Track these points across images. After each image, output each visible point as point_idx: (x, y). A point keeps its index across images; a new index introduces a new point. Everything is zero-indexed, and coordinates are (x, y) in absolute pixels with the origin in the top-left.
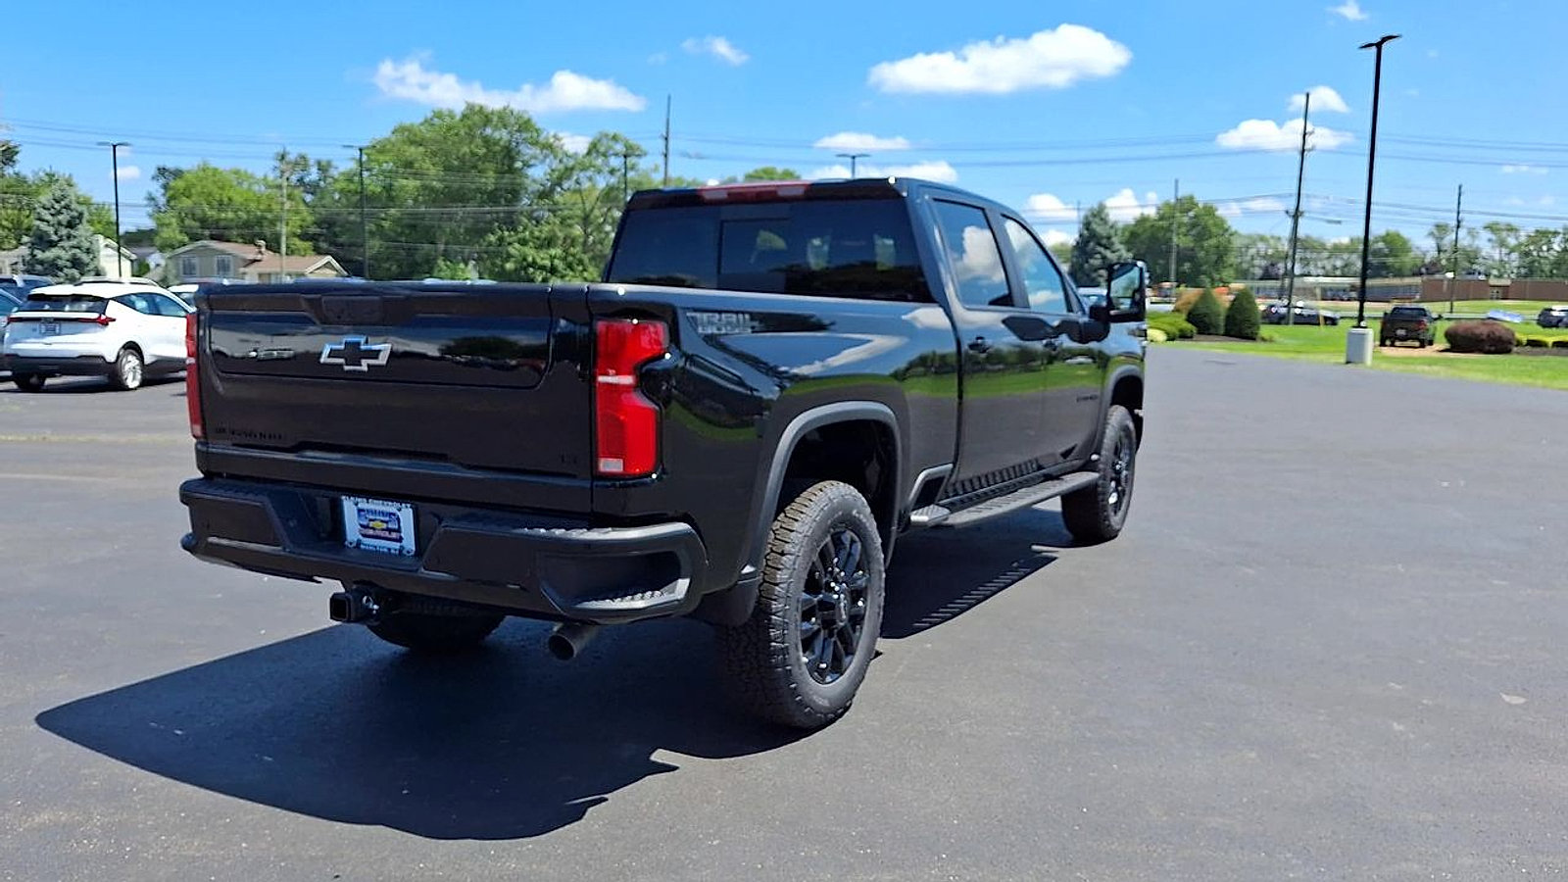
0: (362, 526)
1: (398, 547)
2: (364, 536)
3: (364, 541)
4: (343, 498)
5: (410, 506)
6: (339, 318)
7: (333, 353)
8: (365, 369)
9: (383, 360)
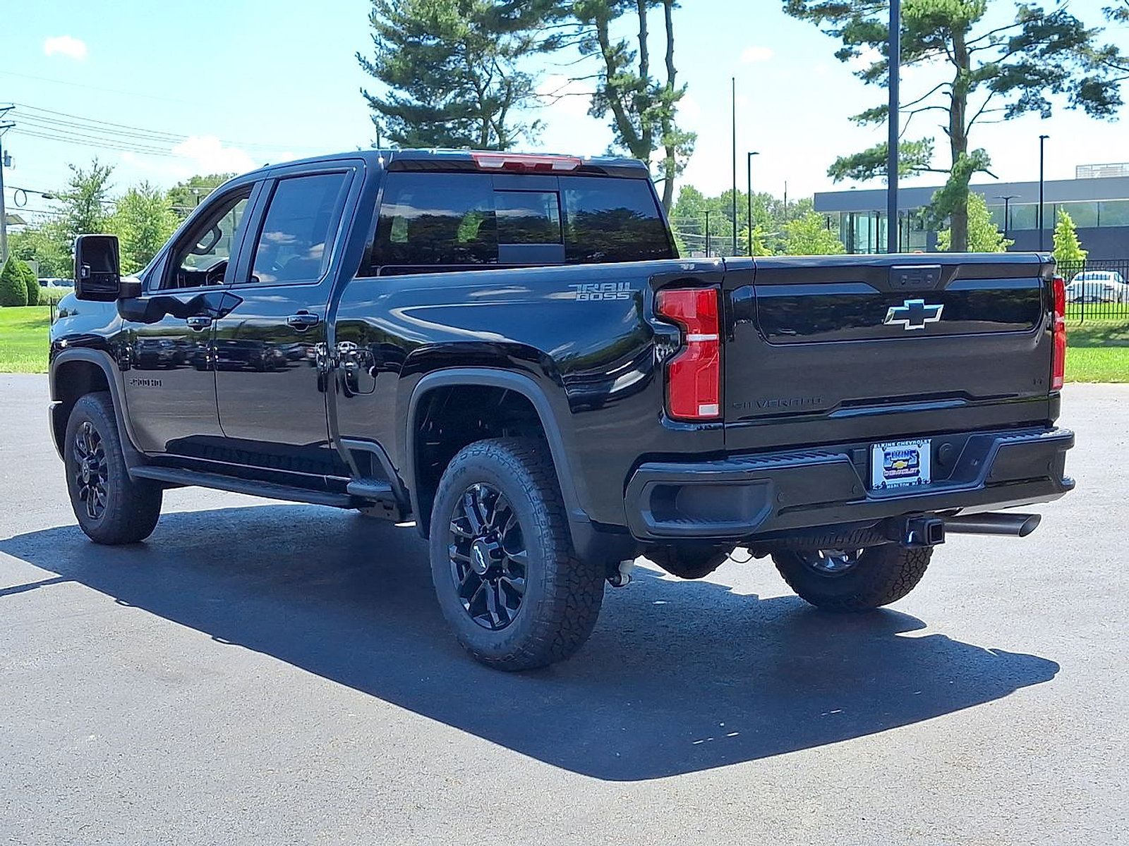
0: (886, 469)
1: (916, 480)
2: (887, 478)
3: (888, 482)
4: (875, 445)
5: (930, 440)
6: (903, 284)
7: (897, 316)
8: (922, 327)
9: (937, 319)
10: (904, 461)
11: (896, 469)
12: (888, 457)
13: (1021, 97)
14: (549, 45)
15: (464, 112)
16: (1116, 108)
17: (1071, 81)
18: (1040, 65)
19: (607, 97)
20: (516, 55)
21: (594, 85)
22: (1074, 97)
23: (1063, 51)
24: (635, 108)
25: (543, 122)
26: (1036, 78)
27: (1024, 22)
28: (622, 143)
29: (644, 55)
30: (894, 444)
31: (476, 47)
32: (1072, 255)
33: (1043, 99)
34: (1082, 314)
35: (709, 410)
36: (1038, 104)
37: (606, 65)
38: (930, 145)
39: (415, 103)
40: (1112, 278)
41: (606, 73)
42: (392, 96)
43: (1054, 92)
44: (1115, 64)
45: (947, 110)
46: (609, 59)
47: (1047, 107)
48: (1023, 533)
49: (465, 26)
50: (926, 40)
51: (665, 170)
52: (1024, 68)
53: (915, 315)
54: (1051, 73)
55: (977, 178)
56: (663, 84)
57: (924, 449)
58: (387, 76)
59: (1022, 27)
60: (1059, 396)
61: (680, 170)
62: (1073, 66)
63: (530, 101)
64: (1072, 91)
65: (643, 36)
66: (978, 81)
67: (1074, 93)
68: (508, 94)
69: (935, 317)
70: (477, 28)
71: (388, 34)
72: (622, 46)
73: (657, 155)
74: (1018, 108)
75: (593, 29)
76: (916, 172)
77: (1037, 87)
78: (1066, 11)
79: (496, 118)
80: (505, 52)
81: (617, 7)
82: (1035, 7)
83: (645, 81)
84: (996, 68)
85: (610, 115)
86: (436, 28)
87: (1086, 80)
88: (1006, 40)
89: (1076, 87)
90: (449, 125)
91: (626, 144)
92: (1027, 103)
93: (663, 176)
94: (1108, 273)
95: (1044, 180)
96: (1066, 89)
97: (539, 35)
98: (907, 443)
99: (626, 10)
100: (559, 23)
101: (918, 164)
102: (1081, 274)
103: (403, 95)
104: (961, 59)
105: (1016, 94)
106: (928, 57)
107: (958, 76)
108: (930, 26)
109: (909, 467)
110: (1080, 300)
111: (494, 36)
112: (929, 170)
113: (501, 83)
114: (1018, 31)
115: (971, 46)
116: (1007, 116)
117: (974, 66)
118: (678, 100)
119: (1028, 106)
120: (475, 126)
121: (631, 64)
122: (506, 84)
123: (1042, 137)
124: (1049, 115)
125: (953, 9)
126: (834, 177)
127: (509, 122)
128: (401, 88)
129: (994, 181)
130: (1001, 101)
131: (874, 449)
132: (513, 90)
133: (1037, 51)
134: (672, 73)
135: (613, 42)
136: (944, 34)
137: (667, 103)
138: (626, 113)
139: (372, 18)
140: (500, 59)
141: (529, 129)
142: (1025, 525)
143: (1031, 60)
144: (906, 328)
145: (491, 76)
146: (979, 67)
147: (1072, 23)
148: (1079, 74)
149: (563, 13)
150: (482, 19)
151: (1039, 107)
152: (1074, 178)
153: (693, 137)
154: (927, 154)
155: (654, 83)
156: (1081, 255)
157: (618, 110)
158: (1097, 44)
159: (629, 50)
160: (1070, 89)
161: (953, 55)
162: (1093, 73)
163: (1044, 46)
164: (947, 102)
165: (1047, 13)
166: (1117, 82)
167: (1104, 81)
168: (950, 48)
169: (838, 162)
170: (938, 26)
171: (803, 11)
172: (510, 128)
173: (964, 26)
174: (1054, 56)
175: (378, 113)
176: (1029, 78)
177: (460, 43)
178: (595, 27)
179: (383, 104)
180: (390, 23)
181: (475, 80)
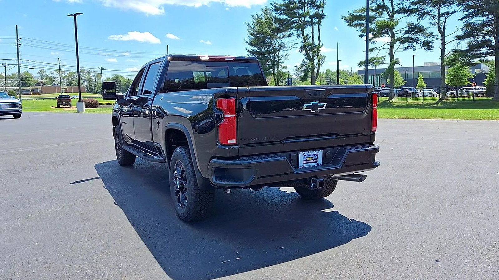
0: (304, 160)
1: (316, 164)
2: (304, 163)
3: (305, 165)
4: (300, 153)
5: (322, 150)
6: (310, 96)
7: (307, 107)
8: (318, 111)
9: (324, 108)
10: (311, 157)
11: (308, 160)
12: (305, 156)
13: (408, 45)
14: (290, 36)
15: (269, 52)
16: (432, 48)
17: (421, 41)
18: (413, 37)
19: (303, 48)
20: (282, 38)
21: (300, 45)
22: (421, 45)
23: (419, 34)
24: (310, 50)
25: (288, 54)
26: (412, 40)
27: (408, 26)
28: (307, 59)
29: (313, 37)
30: (308, 152)
31: (272, 37)
32: (422, 85)
33: (413, 46)
34: (423, 100)
35: (232, 141)
36: (412, 47)
37: (303, 40)
38: (384, 58)
39: (258, 50)
40: (431, 91)
41: (303, 42)
42: (252, 49)
43: (416, 44)
44: (432, 37)
45: (389, 49)
46: (304, 39)
47: (414, 48)
48: (360, 181)
49: (269, 32)
50: (383, 31)
51: (317, 65)
52: (408, 38)
53: (315, 107)
54: (416, 39)
55: (396, 66)
56: (317, 44)
57: (320, 154)
58: (251, 44)
59: (408, 28)
60: (375, 134)
61: (321, 65)
62: (422, 38)
63: (285, 49)
64: (421, 44)
65: (313, 33)
66: (396, 41)
67: (422, 44)
68: (280, 48)
69: (323, 107)
70: (272, 32)
71: (252, 34)
72: (307, 35)
73: (316, 61)
74: (407, 48)
75: (300, 31)
76: (380, 64)
77: (412, 43)
78: (420, 23)
79: (277, 53)
80: (279, 38)
81: (306, 26)
82: (412, 23)
83: (313, 43)
84: (401, 38)
85: (304, 52)
86: (263, 33)
87: (425, 41)
88: (404, 31)
89: (422, 43)
90: (266, 56)
91: (308, 59)
92: (409, 47)
93: (317, 66)
94: (430, 89)
95: (414, 66)
96: (419, 43)
97: (287, 33)
98: (313, 151)
99: (308, 27)
100: (292, 30)
101: (381, 62)
102: (423, 90)
103: (255, 49)
104: (393, 36)
105: (406, 45)
106: (384, 36)
107: (392, 40)
108: (384, 27)
109: (313, 160)
110: (423, 96)
111: (277, 34)
112: (384, 64)
113: (278, 45)
114: (407, 29)
115: (395, 33)
116: (404, 50)
117: (396, 38)
118: (321, 48)
119: (410, 48)
120: (272, 55)
121: (309, 40)
122: (279, 45)
123: (413, 55)
124: (415, 50)
125: (390, 23)
126: (359, 66)
127: (280, 55)
128: (255, 47)
129: (401, 67)
130: (402, 46)
131: (300, 154)
132: (281, 47)
133: (412, 34)
134: (320, 41)
135: (305, 35)
136: (387, 30)
137: (318, 49)
138: (308, 51)
139: (249, 31)
140: (278, 39)
141: (285, 56)
142: (361, 178)
143: (411, 36)
144: (311, 112)
145: (276, 44)
146: (397, 38)
147: (421, 27)
148: (423, 39)
149: (292, 28)
150: (273, 30)
151: (413, 48)
152: (423, 66)
153: (325, 57)
154: (383, 60)
155: (315, 44)
156: (425, 85)
157: (306, 51)
158: (428, 32)
159: (309, 36)
160: (420, 43)
161: (390, 35)
162: (427, 39)
163: (414, 32)
164: (389, 47)
165: (414, 24)
166: (433, 41)
167: (429, 41)
168: (390, 33)
169: (360, 62)
170: (386, 28)
171: (352, 25)
172: (280, 56)
173: (393, 28)
174: (416, 35)
175: (249, 53)
176: (410, 40)
177: (269, 36)
178: (301, 31)
179: (250, 51)
180: (252, 32)
181: (272, 44)
